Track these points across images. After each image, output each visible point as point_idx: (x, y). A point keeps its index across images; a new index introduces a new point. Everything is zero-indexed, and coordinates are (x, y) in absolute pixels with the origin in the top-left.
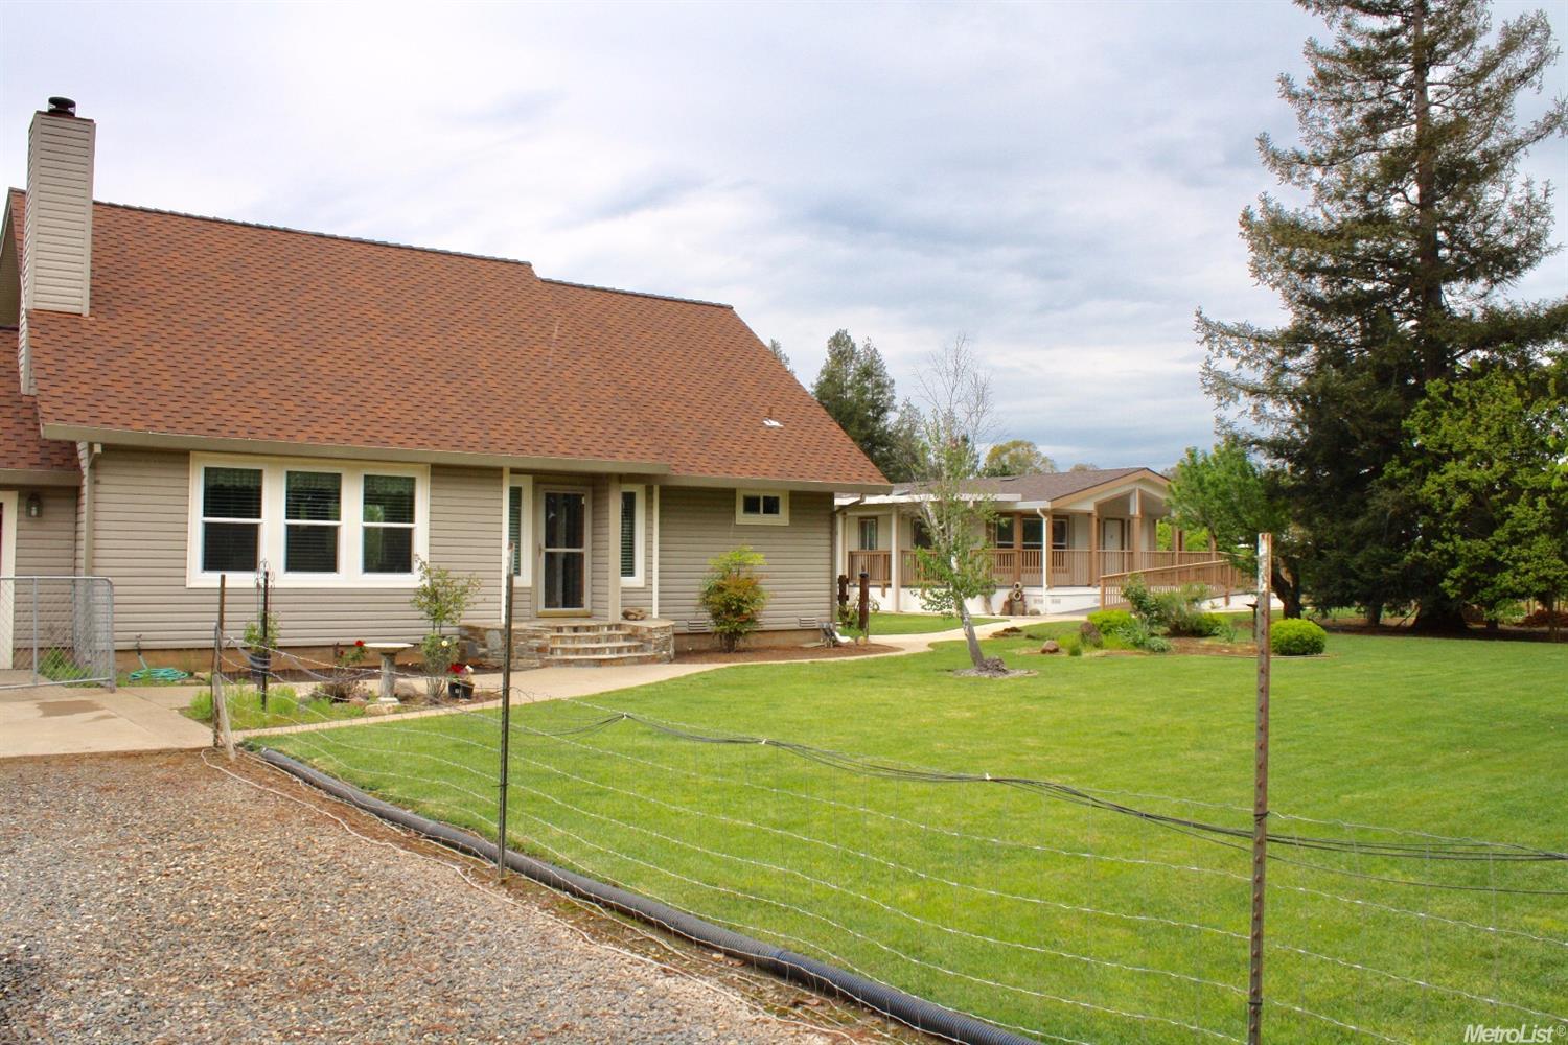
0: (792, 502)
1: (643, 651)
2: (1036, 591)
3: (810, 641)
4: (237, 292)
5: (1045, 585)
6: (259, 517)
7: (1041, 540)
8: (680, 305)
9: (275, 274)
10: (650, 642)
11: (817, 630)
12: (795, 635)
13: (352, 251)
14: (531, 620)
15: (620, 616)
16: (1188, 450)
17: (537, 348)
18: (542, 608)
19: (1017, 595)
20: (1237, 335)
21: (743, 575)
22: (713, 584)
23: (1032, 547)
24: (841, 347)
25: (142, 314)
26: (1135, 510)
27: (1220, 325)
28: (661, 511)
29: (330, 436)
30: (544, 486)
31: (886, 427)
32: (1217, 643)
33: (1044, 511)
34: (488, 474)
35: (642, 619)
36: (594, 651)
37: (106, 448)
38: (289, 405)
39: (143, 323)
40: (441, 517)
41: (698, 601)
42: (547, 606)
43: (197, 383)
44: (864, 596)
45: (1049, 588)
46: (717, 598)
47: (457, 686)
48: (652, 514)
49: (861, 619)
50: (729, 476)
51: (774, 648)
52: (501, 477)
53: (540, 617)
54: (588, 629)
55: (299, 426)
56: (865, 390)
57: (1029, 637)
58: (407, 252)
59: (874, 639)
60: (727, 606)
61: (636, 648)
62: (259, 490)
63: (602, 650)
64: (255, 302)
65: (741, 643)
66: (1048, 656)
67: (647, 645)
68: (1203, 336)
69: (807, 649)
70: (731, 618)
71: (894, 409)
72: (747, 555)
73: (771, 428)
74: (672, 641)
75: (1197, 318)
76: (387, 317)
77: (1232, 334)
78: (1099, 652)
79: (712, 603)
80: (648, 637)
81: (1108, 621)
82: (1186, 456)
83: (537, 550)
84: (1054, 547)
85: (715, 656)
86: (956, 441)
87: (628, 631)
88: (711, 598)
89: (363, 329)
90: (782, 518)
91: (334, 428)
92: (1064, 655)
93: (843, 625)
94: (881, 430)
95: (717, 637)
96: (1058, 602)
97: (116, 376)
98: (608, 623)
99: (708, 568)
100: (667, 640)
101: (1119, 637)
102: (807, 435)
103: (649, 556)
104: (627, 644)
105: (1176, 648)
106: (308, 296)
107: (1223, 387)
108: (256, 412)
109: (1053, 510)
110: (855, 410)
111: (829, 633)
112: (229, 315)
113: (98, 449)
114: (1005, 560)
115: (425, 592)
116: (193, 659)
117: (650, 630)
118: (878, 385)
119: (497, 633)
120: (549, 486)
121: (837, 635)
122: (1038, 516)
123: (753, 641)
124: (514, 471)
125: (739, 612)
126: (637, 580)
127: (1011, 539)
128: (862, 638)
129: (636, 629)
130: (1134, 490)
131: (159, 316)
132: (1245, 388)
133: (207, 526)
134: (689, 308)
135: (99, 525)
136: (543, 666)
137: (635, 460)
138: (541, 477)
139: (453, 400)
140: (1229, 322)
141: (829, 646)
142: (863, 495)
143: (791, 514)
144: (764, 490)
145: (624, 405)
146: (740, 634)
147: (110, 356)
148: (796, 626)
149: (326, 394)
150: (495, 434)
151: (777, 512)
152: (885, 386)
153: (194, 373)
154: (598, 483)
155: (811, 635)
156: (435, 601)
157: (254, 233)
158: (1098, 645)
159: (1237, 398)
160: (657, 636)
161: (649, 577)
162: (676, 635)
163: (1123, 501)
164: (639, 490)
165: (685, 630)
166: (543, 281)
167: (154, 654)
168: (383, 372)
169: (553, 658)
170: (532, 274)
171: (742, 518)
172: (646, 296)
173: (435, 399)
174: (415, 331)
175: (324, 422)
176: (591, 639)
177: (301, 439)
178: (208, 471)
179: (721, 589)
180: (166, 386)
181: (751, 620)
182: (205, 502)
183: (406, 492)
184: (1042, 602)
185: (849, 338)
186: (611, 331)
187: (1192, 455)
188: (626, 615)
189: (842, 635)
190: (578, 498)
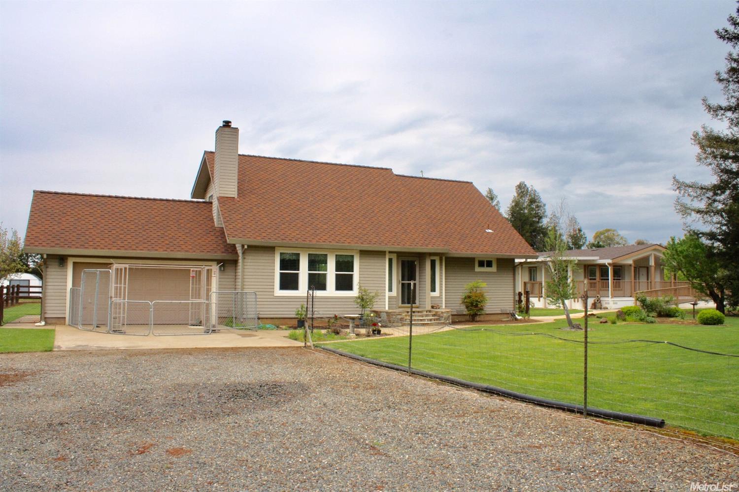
0: (497, 262)
1: (440, 320)
2: (606, 299)
3: (505, 318)
4: (285, 186)
5: (610, 296)
6: (298, 270)
7: (608, 277)
8: (451, 183)
9: (298, 179)
10: (442, 317)
11: (508, 314)
12: (499, 315)
13: (324, 167)
14: (396, 309)
15: (430, 307)
16: (671, 237)
17: (396, 204)
18: (400, 304)
19: (598, 301)
20: (691, 187)
21: (478, 292)
22: (466, 295)
23: (605, 279)
24: (522, 189)
25: (254, 196)
26: (652, 263)
27: (683, 183)
28: (445, 266)
29: (324, 240)
30: (400, 258)
31: (542, 225)
32: (677, 320)
33: (609, 264)
34: (380, 254)
35: (439, 308)
36: (421, 320)
37: (249, 246)
38: (308, 229)
39: (255, 200)
40: (364, 270)
41: (461, 302)
42: (402, 304)
43: (276, 222)
44: (528, 301)
45: (612, 297)
46: (468, 300)
47: (375, 331)
48: (442, 268)
49: (526, 310)
50: (472, 253)
51: (491, 321)
52: (385, 255)
53: (400, 307)
54: (419, 312)
55: (313, 237)
56: (533, 209)
57: (598, 317)
58: (345, 167)
59: (532, 318)
60: (472, 303)
61: (437, 319)
62: (298, 261)
63: (424, 320)
64: (292, 190)
65: (478, 318)
66: (602, 324)
67: (441, 318)
68: (676, 187)
69: (504, 321)
70: (473, 308)
71: (546, 216)
72: (479, 284)
73: (489, 233)
74: (450, 317)
75: (673, 180)
76: (339, 193)
77: (690, 187)
78: (624, 323)
79: (467, 302)
80: (441, 315)
81: (629, 310)
82: (670, 240)
83: (398, 282)
84: (614, 279)
85: (467, 323)
86: (576, 230)
87: (434, 313)
88: (466, 301)
89: (331, 199)
90: (494, 269)
91: (325, 237)
92: (609, 324)
93: (519, 312)
94: (540, 227)
95: (468, 316)
96: (616, 303)
97: (249, 220)
98: (426, 310)
99: (465, 289)
100: (449, 316)
101: (634, 317)
102: (503, 235)
103: (441, 284)
104: (433, 318)
105: (658, 321)
106: (310, 187)
107: (685, 210)
108: (298, 232)
109: (613, 263)
110: (528, 218)
111: (513, 315)
112: (283, 195)
113: (246, 247)
114: (592, 285)
115: (359, 298)
116: (277, 322)
117: (442, 313)
118: (538, 207)
119: (385, 314)
120: (403, 258)
121: (516, 316)
122: (606, 266)
123: (482, 318)
124: (390, 252)
125: (476, 306)
126: (436, 294)
127: (595, 276)
128: (527, 317)
129: (437, 312)
130: (651, 254)
131: (260, 197)
132: (694, 210)
133: (281, 273)
134: (454, 184)
135: (246, 274)
136: (402, 326)
137: (436, 247)
138: (400, 254)
139: (366, 226)
140: (688, 182)
141: (513, 320)
142: (526, 259)
143: (497, 267)
144: (485, 258)
145: (431, 225)
146: (477, 315)
147: (246, 213)
148: (500, 312)
149: (321, 224)
150: (383, 238)
151: (491, 266)
152: (540, 206)
153: (274, 218)
154: (421, 256)
155: (505, 316)
156: (363, 301)
157: (288, 163)
158: (624, 320)
159: (690, 214)
160: (445, 315)
161: (441, 293)
162: (452, 315)
163: (647, 259)
164: (437, 259)
165: (455, 313)
166: (396, 175)
167: (263, 320)
168: (340, 215)
169: (406, 322)
170: (392, 173)
171: (478, 269)
172: (437, 180)
173: (360, 225)
174: (350, 199)
175: (321, 235)
176: (420, 316)
177: (314, 242)
178: (281, 254)
179: (469, 297)
180: (266, 223)
181: (482, 309)
182: (280, 265)
183: (351, 261)
184: (609, 303)
185: (525, 185)
186: (424, 195)
187: (673, 239)
188: (433, 307)
189: (519, 316)
190: (413, 262)
